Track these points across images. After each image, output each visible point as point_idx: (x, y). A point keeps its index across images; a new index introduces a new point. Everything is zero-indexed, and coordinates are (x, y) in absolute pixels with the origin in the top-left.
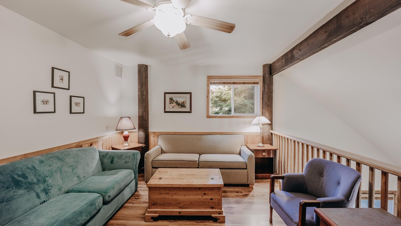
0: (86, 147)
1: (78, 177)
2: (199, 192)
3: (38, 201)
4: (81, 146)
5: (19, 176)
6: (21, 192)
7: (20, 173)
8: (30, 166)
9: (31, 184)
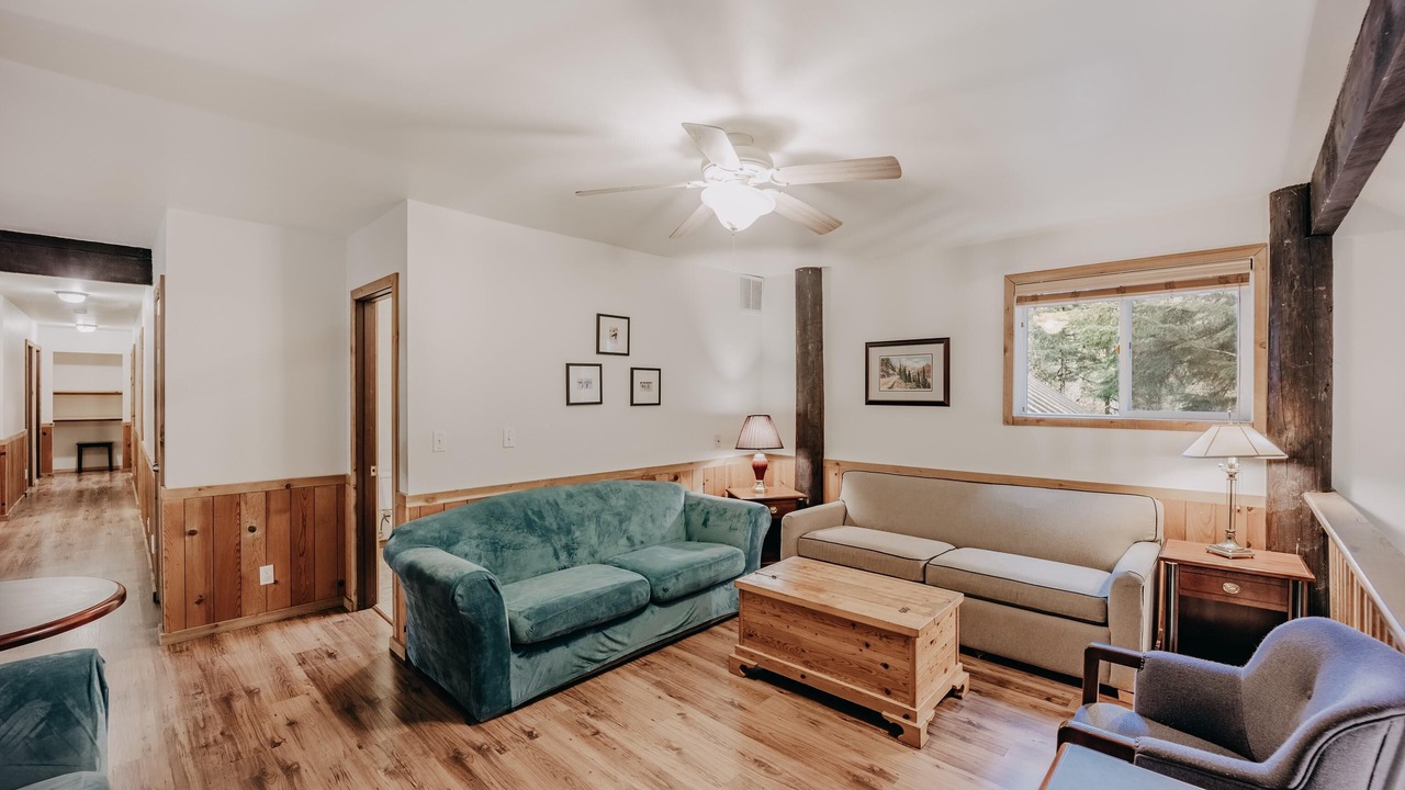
0: (664, 480)
1: (628, 538)
2: (852, 635)
3: (554, 564)
4: (653, 478)
5: (533, 513)
6: (533, 539)
7: (536, 509)
8: (551, 499)
9: (548, 530)
